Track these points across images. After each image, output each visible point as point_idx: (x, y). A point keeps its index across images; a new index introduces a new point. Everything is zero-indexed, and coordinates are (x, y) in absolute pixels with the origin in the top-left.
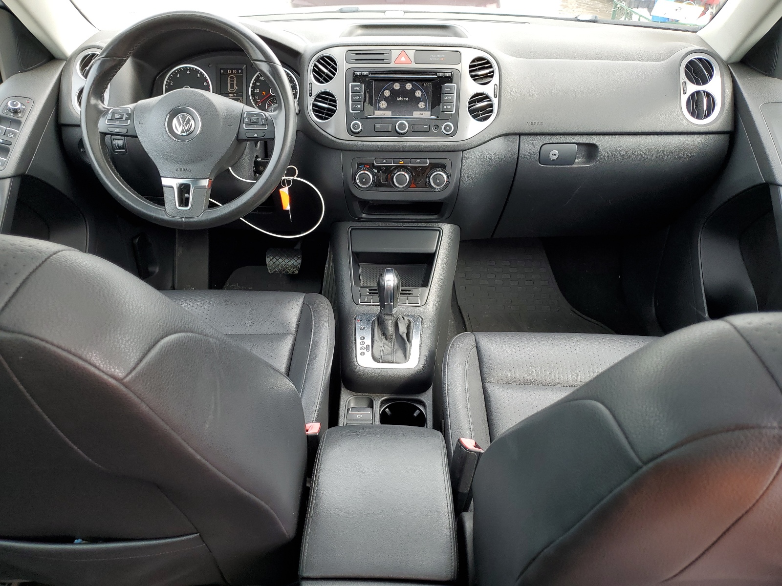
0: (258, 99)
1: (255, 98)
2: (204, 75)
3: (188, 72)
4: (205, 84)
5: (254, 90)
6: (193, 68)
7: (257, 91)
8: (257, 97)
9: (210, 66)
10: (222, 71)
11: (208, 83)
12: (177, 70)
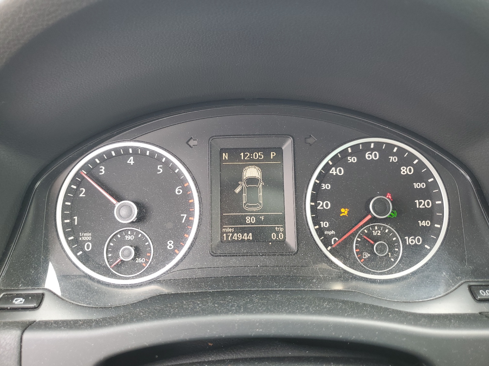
0: (328, 229)
1: (320, 225)
2: (174, 167)
3: (131, 161)
4: (178, 191)
5: (317, 205)
6: (144, 150)
7: (324, 205)
8: (325, 224)
9: (192, 143)
10: (225, 156)
11: (187, 190)
12: (99, 156)
